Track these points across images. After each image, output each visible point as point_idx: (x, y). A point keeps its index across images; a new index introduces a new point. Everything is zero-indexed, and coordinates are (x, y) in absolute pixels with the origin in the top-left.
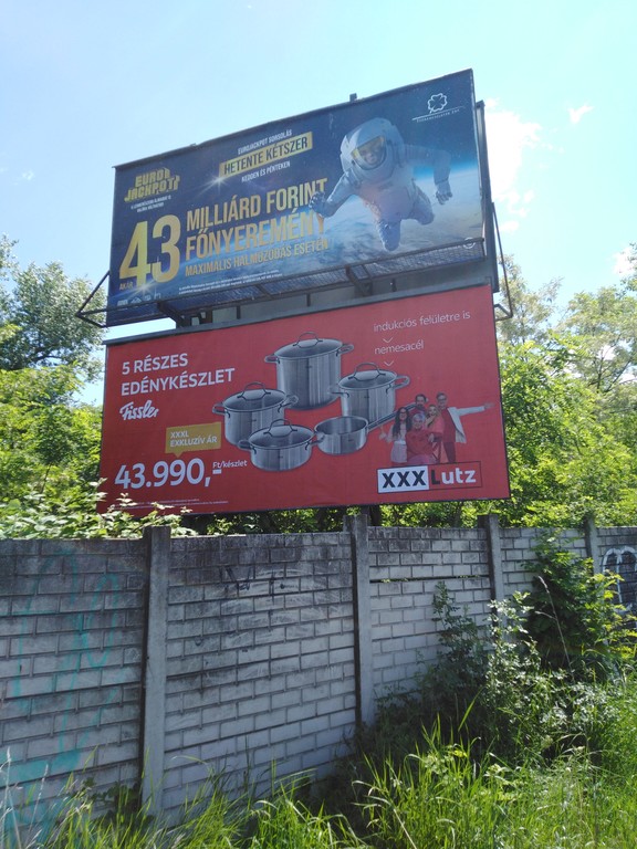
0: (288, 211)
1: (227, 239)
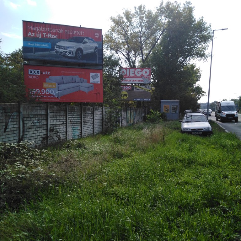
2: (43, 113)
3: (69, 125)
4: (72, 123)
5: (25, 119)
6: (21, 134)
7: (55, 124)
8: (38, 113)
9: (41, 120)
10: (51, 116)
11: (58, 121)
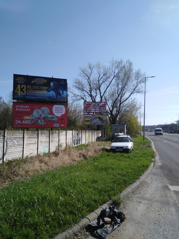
0: (43, 90)
1: (34, 91)
2: (21, 136)
3: (40, 144)
4: (42, 142)
5: (8, 141)
6: (5, 151)
7: (30, 144)
8: (18, 137)
9: (20, 141)
10: (27, 138)
11: (32, 141)
